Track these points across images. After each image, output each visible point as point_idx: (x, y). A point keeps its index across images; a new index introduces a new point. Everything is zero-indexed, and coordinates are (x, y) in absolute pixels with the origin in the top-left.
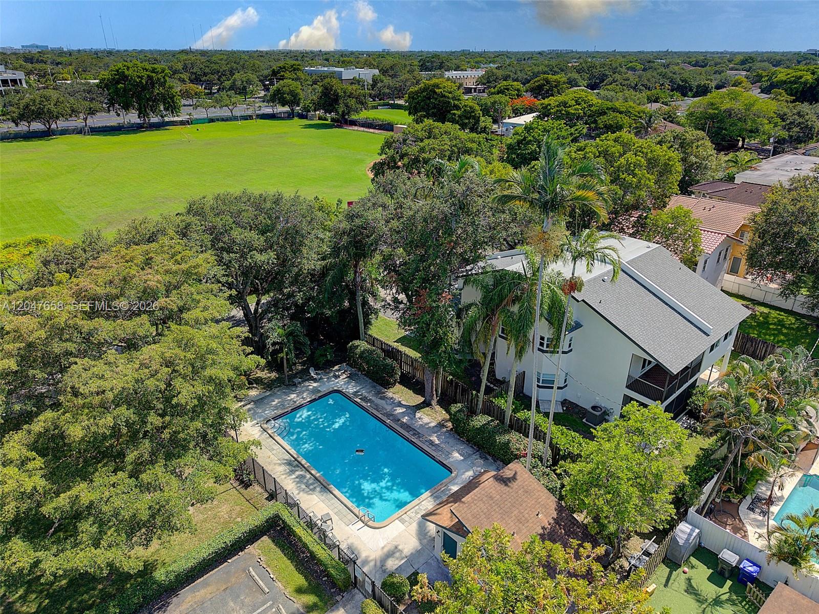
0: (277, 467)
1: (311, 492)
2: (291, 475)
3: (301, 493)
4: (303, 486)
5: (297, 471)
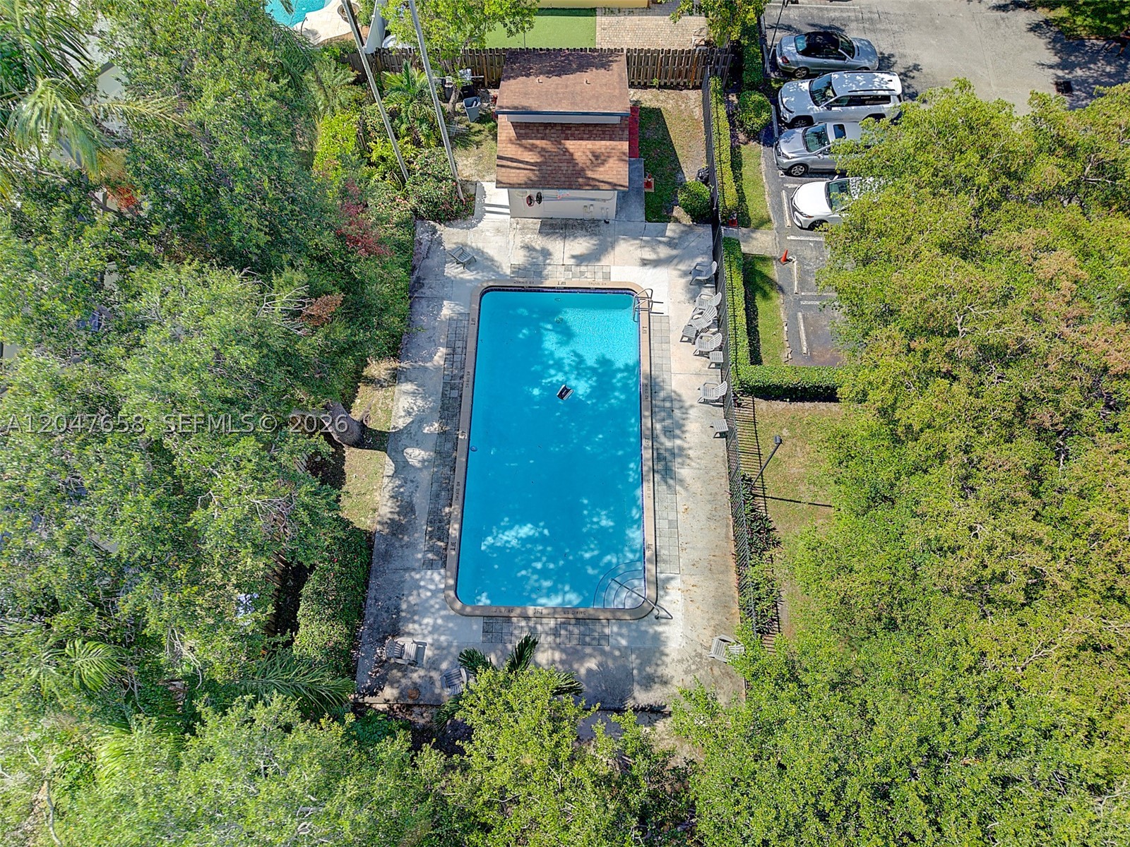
0: (689, 480)
1: (674, 397)
4: (677, 413)
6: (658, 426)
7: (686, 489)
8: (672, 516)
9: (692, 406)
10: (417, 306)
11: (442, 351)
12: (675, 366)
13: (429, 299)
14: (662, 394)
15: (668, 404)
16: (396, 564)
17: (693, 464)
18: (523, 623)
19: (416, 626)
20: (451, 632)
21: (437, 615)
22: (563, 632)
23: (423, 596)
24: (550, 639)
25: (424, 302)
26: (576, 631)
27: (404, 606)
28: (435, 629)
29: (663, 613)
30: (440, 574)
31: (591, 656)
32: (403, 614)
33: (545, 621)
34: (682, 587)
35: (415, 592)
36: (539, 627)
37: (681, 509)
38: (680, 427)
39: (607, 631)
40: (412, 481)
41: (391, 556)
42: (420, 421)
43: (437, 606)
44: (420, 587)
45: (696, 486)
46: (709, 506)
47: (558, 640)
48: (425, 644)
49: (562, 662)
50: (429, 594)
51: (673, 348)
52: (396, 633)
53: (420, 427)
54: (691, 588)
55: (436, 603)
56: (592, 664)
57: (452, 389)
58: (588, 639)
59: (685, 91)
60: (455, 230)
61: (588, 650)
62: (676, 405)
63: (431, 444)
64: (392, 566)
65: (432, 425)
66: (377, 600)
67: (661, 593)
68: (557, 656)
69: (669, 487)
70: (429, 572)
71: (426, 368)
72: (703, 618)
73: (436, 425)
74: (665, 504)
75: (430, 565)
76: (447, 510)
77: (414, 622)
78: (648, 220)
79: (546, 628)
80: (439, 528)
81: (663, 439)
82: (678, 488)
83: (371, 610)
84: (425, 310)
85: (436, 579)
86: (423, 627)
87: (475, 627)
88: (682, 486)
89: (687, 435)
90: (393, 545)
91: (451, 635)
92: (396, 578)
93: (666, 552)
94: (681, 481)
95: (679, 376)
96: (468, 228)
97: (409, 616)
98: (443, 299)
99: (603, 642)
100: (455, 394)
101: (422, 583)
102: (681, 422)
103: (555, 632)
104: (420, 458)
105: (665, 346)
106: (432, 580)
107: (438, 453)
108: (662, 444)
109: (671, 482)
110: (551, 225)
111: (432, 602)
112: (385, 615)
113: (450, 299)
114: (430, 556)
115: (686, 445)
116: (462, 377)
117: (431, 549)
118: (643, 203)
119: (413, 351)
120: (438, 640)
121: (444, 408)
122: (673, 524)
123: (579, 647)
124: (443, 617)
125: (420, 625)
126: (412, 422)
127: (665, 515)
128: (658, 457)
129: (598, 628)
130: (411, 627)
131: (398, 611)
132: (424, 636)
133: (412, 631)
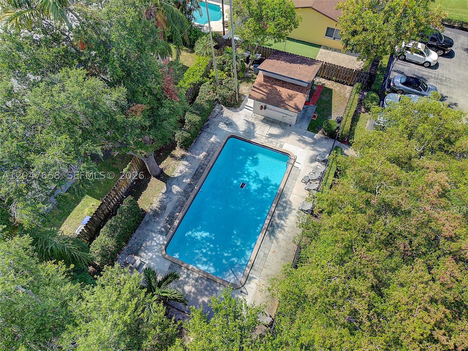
0: (280, 239)
1: (289, 203)
2: (282, 225)
4: (287, 210)
5: (276, 223)
6: (277, 212)
7: (277, 243)
8: (267, 252)
9: (294, 209)
10: (203, 134)
11: (204, 153)
12: (294, 191)
13: (208, 133)
14: (284, 200)
15: (285, 205)
16: (149, 227)
17: (285, 234)
18: (186, 271)
19: (145, 255)
20: (156, 262)
21: (154, 254)
22: (200, 281)
23: (153, 244)
24: (193, 282)
25: (206, 133)
26: (205, 283)
27: (144, 245)
28: (151, 259)
29: (245, 291)
30: (163, 238)
31: (207, 296)
32: (142, 248)
33: (195, 273)
34: (258, 283)
35: (150, 241)
36: (191, 275)
37: (272, 250)
38: (286, 215)
39: (218, 288)
40: (170, 198)
41: (149, 224)
42: (184, 176)
43: (156, 250)
44: (154, 240)
45: (282, 244)
46: (284, 254)
47: (196, 284)
48: (145, 263)
49: (194, 293)
50: (155, 244)
51: (297, 183)
52: (137, 254)
53: (183, 179)
54: (262, 285)
55: (156, 248)
56: (206, 299)
57: (201, 169)
58: (208, 288)
59: (346, 86)
60: (230, 111)
61: (207, 293)
62: (288, 206)
63: (184, 186)
64: (147, 228)
65: (187, 180)
66: (136, 239)
67: (247, 282)
68: (193, 290)
69: (270, 239)
70: (159, 235)
71: (195, 158)
72: (261, 300)
73: (189, 180)
74: (266, 246)
75: (161, 233)
76: (177, 214)
77: (145, 253)
78: (308, 130)
79: (194, 276)
80: (171, 220)
81: (276, 218)
82: (274, 241)
83: (132, 241)
84: (205, 136)
85: (161, 239)
86: (147, 256)
87: (166, 264)
88: (276, 241)
89: (287, 220)
90: (151, 220)
91: (156, 263)
92: (146, 232)
93: (258, 266)
94: (277, 238)
95: (295, 195)
96: (235, 112)
97: (144, 249)
98: (214, 134)
99: (214, 292)
100: (201, 171)
101: (155, 239)
102: (287, 213)
103: (197, 280)
104: (177, 190)
105: (294, 181)
106: (159, 239)
107: (185, 191)
108: (275, 220)
109: (272, 237)
110: (268, 120)
111: (155, 248)
112: (136, 245)
113: (216, 135)
114: (163, 229)
115: (285, 225)
116: (207, 166)
117: (165, 227)
118: (309, 123)
119: (194, 150)
120: (150, 263)
121: (195, 175)
122: (266, 255)
123: (203, 290)
124: (156, 255)
125: (147, 255)
126: (181, 176)
127: (264, 250)
128: (271, 225)
129: (215, 285)
130: (143, 254)
131: (141, 245)
132: (146, 260)
133: (142, 256)
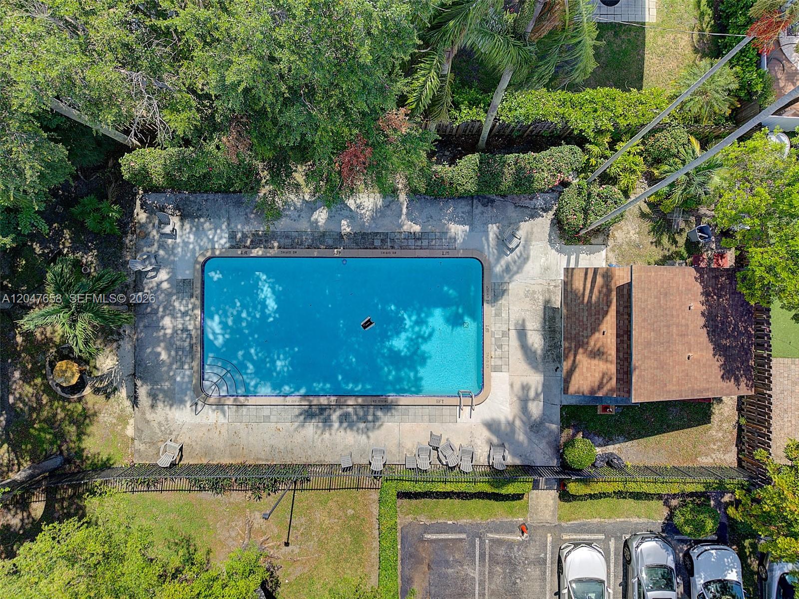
0: (303, 432)
1: (377, 424)
2: (330, 426)
3: (370, 434)
4: (362, 425)
5: (329, 415)
6: (350, 410)
7: (296, 430)
8: (273, 418)
9: (368, 437)
10: (463, 203)
12: (406, 426)
13: (471, 213)
14: (379, 413)
15: (370, 418)
16: (233, 212)
17: (316, 436)
19: (188, 230)
21: (195, 244)
22: (185, 336)
23: (209, 232)
24: (180, 326)
25: (468, 208)
26: (186, 344)
27: (202, 220)
28: (186, 244)
29: (199, 408)
30: (225, 243)
32: (196, 220)
34: (219, 423)
35: (212, 226)
36: (188, 318)
37: (279, 426)
40: (299, 216)
41: (239, 207)
42: (352, 216)
43: (202, 244)
44: (216, 231)
45: (298, 438)
46: (282, 447)
47: (179, 332)
49: (165, 334)
50: (211, 237)
51: (424, 425)
52: (183, 218)
53: (346, 217)
54: (218, 430)
55: (204, 242)
56: (164, 356)
57: (382, 240)
58: (180, 353)
60: (547, 229)
61: (173, 353)
62: (370, 425)
63: (332, 227)
64: (231, 208)
65: (348, 226)
66: (206, 201)
67: (214, 407)
70: (227, 235)
71: (400, 217)
72: (197, 437)
73: (348, 230)
74: (283, 414)
75: (232, 236)
76: (276, 244)
78: (563, 408)
80: (261, 240)
81: (338, 413)
82: (296, 424)
84: (460, 210)
85: (222, 241)
87: (187, 272)
88: (298, 426)
89: (343, 432)
90: (247, 207)
91: (182, 256)
92: (223, 211)
93: (244, 413)
94: (303, 426)
95: (397, 430)
97: (195, 224)
98: (471, 225)
99: (179, 364)
100: (377, 243)
101: (219, 231)
102: (355, 428)
103: (185, 330)
104: (320, 219)
105: (426, 418)
106: (221, 238)
107: (324, 234)
109: (302, 418)
110: (554, 318)
112: (196, 208)
113: (471, 230)
114: (239, 235)
115: (333, 432)
116: (392, 247)
117: (245, 236)
119: (418, 205)
120: (179, 247)
121: (364, 235)
122: (267, 419)
123: (174, 346)
124: (194, 249)
126: (351, 210)
127: (274, 413)
128: (322, 409)
129: (188, 360)
130: (187, 226)
131: (199, 217)
132: (181, 236)
133: (184, 228)
